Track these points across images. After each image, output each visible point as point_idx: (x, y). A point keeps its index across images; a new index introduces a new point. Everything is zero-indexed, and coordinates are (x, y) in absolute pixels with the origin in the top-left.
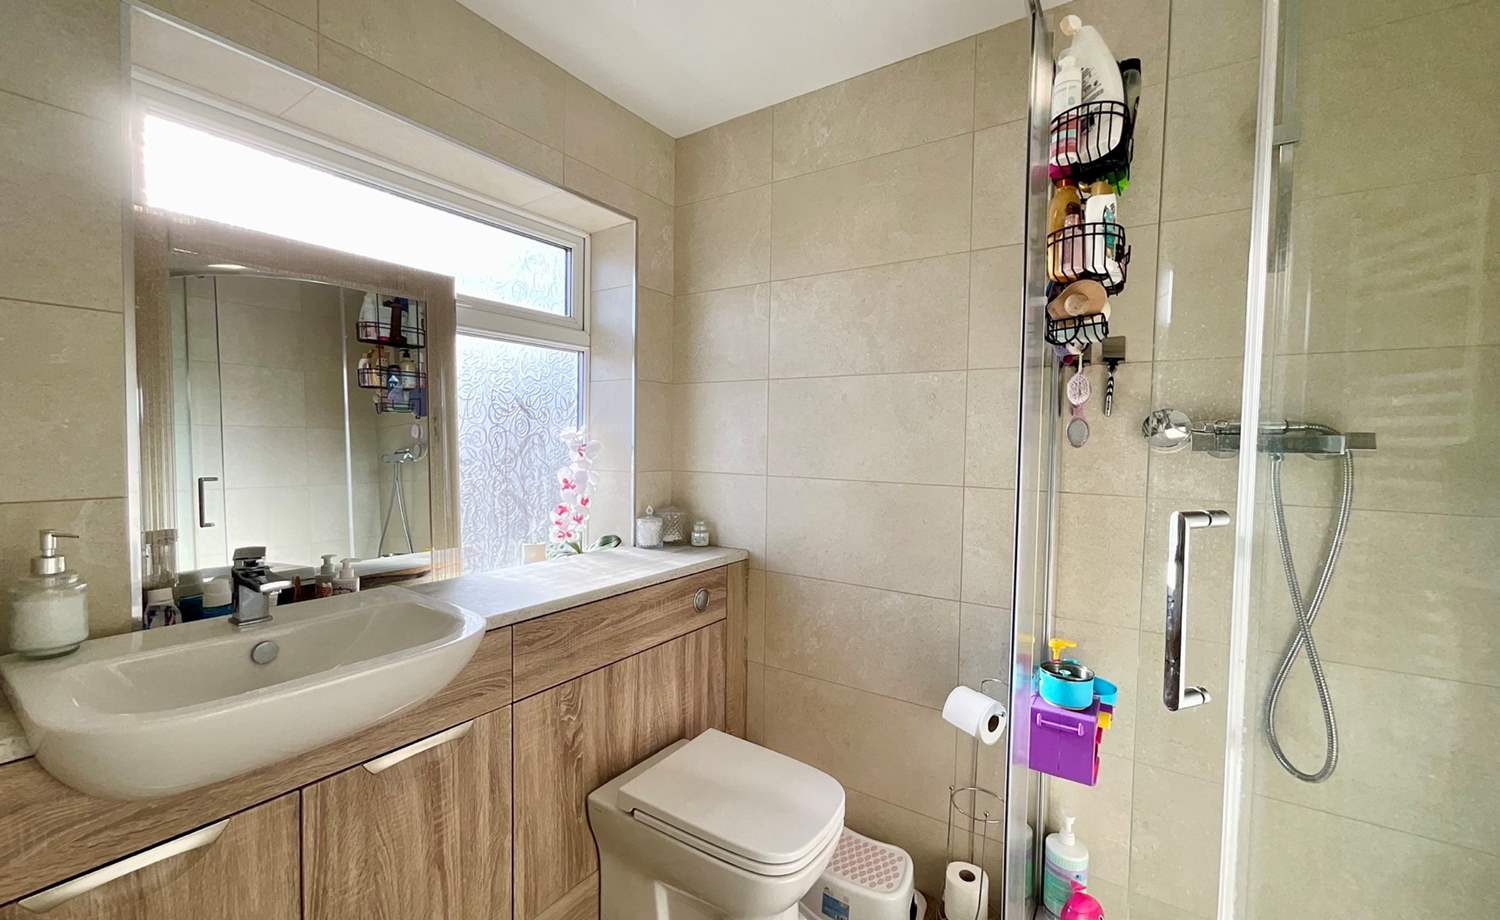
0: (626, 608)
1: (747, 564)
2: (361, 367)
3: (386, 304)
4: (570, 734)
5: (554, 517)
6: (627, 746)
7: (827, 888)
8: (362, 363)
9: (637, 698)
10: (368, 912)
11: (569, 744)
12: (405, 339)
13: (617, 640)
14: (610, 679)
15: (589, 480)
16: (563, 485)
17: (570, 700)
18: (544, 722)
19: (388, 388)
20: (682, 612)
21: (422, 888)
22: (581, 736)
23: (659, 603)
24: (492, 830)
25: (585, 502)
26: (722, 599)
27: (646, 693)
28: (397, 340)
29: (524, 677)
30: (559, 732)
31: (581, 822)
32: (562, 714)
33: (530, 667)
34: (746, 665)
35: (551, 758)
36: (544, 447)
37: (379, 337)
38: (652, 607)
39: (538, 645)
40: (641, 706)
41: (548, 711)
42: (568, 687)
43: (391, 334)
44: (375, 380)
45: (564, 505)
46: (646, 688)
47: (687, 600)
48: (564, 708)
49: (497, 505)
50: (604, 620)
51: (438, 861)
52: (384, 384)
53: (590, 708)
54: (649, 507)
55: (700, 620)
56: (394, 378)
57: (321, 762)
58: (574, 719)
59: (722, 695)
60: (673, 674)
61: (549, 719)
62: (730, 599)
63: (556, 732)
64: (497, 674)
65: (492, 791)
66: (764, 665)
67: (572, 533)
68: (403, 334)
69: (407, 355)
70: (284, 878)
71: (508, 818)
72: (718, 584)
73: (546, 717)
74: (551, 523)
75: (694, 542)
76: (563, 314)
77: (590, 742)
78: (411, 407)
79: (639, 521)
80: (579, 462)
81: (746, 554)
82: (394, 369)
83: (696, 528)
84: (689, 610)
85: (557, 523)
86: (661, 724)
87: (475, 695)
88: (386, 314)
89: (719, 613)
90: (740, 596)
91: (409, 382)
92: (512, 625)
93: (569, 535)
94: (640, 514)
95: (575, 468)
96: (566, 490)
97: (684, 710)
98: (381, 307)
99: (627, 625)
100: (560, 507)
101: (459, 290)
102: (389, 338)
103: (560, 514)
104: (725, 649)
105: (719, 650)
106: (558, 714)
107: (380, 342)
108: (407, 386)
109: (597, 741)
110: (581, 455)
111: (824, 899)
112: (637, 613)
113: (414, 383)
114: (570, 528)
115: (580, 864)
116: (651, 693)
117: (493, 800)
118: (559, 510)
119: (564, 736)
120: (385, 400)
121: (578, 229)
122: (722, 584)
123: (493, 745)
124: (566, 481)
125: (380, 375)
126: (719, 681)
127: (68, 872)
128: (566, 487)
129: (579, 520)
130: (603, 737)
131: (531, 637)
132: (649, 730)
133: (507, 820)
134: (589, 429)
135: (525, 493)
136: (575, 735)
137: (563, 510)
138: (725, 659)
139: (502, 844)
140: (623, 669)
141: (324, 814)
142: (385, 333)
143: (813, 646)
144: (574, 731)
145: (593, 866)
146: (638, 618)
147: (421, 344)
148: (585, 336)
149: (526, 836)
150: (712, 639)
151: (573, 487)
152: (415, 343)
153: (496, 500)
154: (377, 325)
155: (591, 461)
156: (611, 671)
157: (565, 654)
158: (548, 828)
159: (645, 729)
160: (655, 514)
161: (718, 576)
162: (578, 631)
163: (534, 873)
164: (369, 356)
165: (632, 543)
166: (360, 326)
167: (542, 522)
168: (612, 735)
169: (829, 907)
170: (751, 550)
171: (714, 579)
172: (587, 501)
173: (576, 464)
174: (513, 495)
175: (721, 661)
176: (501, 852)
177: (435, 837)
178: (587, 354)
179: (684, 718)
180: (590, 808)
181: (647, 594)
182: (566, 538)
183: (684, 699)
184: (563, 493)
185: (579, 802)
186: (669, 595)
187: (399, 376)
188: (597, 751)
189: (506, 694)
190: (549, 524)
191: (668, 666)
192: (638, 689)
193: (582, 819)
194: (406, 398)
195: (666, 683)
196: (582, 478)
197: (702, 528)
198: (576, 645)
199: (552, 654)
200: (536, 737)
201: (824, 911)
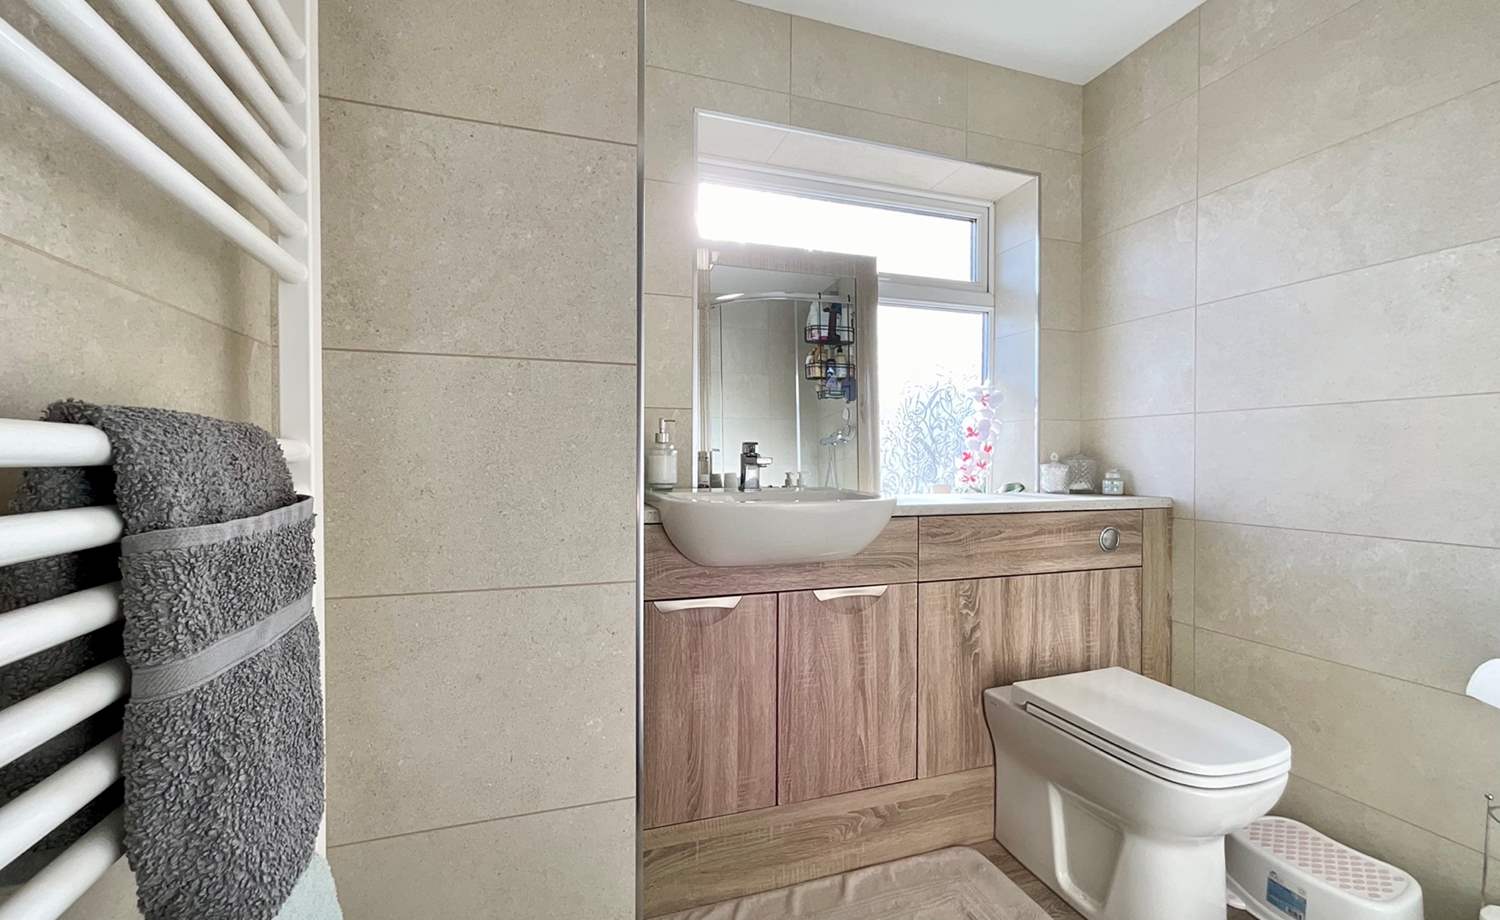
0: (1021, 527)
1: (1170, 513)
2: (807, 362)
3: (825, 310)
4: (968, 627)
5: (959, 462)
6: (1024, 659)
7: (1273, 873)
8: (809, 358)
9: (1035, 617)
10: (815, 701)
11: (967, 636)
12: (839, 337)
13: (1017, 556)
14: (1007, 590)
15: (992, 428)
16: (967, 433)
17: (969, 597)
18: (945, 608)
19: (826, 378)
20: (1088, 546)
21: (850, 703)
22: (978, 634)
23: (1059, 531)
24: (901, 682)
25: (988, 449)
26: (1137, 545)
27: (1044, 616)
28: (833, 339)
29: (929, 563)
30: (958, 622)
31: (978, 711)
32: (961, 606)
33: (933, 556)
34: (1171, 627)
35: (950, 642)
36: (951, 400)
37: (820, 337)
38: (1051, 532)
39: (938, 539)
40: (1040, 627)
41: (949, 599)
42: (966, 585)
43: (829, 333)
44: (817, 372)
45: (968, 452)
46: (1044, 611)
47: (1093, 534)
48: (963, 602)
49: (909, 450)
50: (1001, 533)
51: (861, 686)
52: (824, 375)
53: (987, 610)
54: (1054, 454)
55: (1107, 560)
56: (831, 370)
57: (788, 579)
58: (972, 615)
59: (1138, 647)
60: (1075, 605)
61: (949, 605)
62: (1147, 544)
63: (955, 621)
64: (907, 554)
65: (901, 650)
66: (1195, 628)
67: (975, 478)
68: (838, 333)
69: (840, 351)
70: (768, 650)
71: (914, 678)
72: (1130, 527)
73: (946, 604)
74: (957, 470)
75: (1106, 490)
76: (969, 280)
77: (987, 641)
78: (843, 393)
79: (1043, 467)
80: (982, 411)
81: (1170, 502)
82: (831, 363)
83: (1108, 476)
84: (1093, 546)
85: (962, 468)
86: (1061, 652)
87: (890, 566)
88: (826, 317)
89: (1133, 559)
90: (1161, 547)
91: (842, 373)
92: (918, 516)
93: (973, 480)
94: (1044, 460)
95: (980, 417)
96: (970, 438)
97: (1089, 647)
98: (822, 312)
99: (1024, 544)
100: (965, 454)
101: (881, 268)
102: (828, 337)
103: (965, 460)
104: (1141, 600)
105: (1133, 598)
106: (958, 605)
107: (821, 342)
108: (840, 376)
109: (994, 644)
110: (985, 405)
111: (1269, 884)
112: (1036, 534)
113: (845, 373)
114: (973, 473)
115: (977, 752)
116: (1050, 617)
117: (902, 658)
118: (964, 457)
119: (962, 628)
120: (824, 388)
121: (982, 200)
122: (1136, 527)
123: (902, 612)
124: (970, 429)
125: (821, 367)
126: (1132, 632)
127: (671, 594)
128: (970, 435)
129: (983, 466)
130: (999, 642)
131: (934, 530)
132: (1048, 654)
133: (913, 679)
134: (993, 383)
135: (934, 441)
136: (973, 630)
137: (967, 457)
138: (1141, 610)
139: (909, 699)
140: (1019, 585)
141: (791, 616)
142: (825, 333)
143: (1262, 605)
144: (971, 626)
145: (989, 759)
146: (1036, 539)
147: (851, 340)
148: (989, 298)
149: (928, 700)
150: (1123, 584)
151: (976, 435)
152: (846, 339)
153: (909, 445)
154: (819, 327)
155: (994, 411)
156: (1007, 582)
157: (964, 554)
158: (948, 705)
159: (1044, 650)
160: (1061, 461)
161: (1131, 519)
162: (976, 536)
163: (935, 737)
164: (813, 353)
165: (1036, 489)
166: (807, 330)
167: (949, 469)
168: (1008, 644)
169: (1276, 895)
170: (1174, 498)
171: (1126, 520)
172: (990, 448)
173: (980, 413)
174: (922, 441)
175: (1135, 610)
176: (908, 705)
177: (859, 667)
178: (991, 314)
179: (1089, 656)
180: (986, 702)
181: (1045, 518)
182: (970, 482)
183: (1088, 635)
184: (967, 440)
185: (976, 693)
186: (1069, 525)
187: (834, 368)
188: (994, 652)
189: (912, 573)
190: (954, 471)
191: (1069, 596)
192: (1036, 609)
193: (979, 710)
194: (839, 385)
195: (1068, 613)
196: (985, 427)
197: (1116, 476)
198: (974, 549)
199: (951, 550)
200: (937, 619)
201: (1269, 899)
